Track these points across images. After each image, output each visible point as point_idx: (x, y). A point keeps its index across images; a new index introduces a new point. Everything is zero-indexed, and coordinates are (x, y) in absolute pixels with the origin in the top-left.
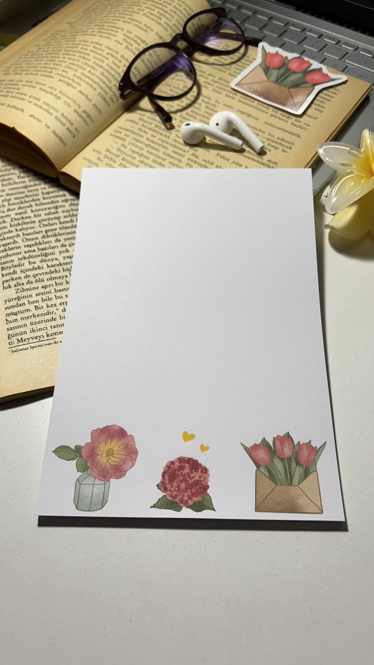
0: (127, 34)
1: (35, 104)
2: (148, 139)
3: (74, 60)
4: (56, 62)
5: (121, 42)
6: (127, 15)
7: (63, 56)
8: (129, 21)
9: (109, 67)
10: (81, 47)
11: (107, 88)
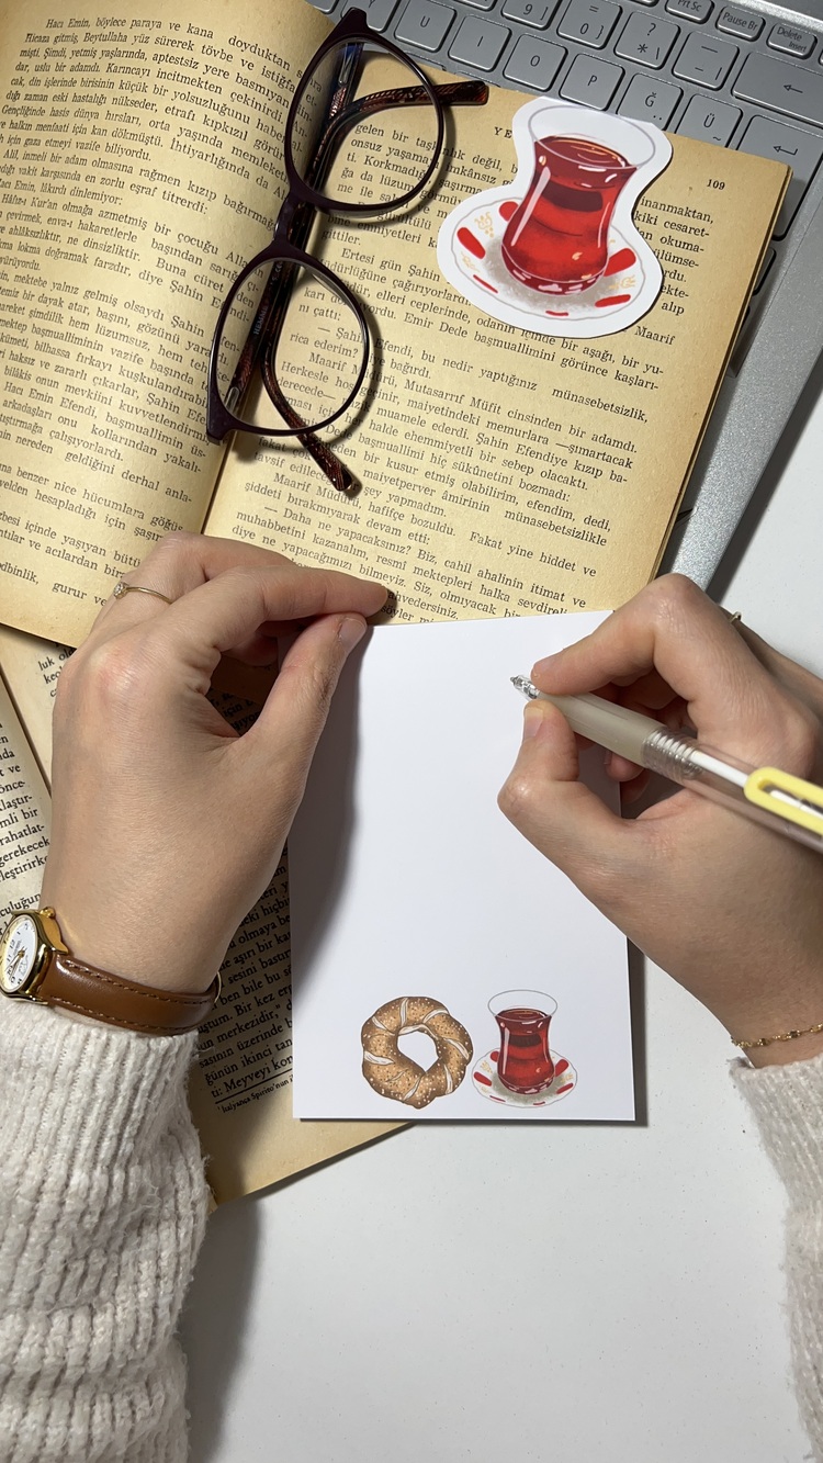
0: (160, 238)
1: (49, 550)
3: (72, 373)
4: (33, 383)
5: (156, 272)
6: (131, 153)
7: (40, 356)
8: (145, 182)
9: (160, 368)
10: (67, 314)
11: (176, 430)
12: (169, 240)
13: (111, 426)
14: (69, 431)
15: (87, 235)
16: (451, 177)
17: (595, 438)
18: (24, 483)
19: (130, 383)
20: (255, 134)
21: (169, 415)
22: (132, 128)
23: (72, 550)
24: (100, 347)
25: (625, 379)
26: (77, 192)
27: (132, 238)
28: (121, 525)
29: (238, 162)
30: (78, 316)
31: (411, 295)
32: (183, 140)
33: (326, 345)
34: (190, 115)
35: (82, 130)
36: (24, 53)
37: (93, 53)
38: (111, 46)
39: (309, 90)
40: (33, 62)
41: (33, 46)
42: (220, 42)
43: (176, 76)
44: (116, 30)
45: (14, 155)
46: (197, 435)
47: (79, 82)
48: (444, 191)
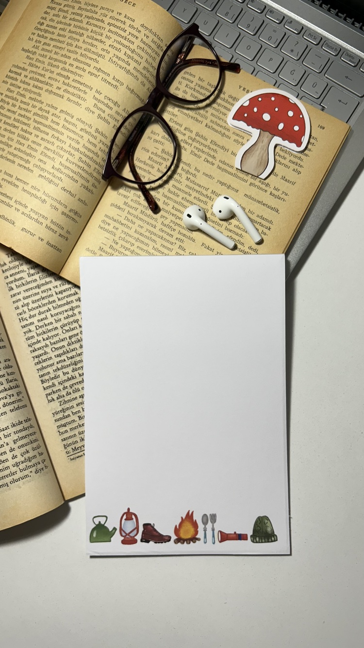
0: (97, 96)
1: (23, 213)
2: (135, 231)
3: (48, 142)
4: (29, 143)
5: (93, 109)
6: (91, 59)
7: (35, 132)
8: (95, 72)
9: (86, 148)
10: (50, 117)
11: (88, 175)
12: (101, 97)
13: (61, 167)
14: (42, 165)
15: (65, 87)
16: (219, 101)
17: (258, 216)
18: (17, 183)
19: (73, 151)
20: (144, 64)
21: (86, 168)
22: (93, 49)
23: (33, 215)
24: (62, 134)
25: (274, 195)
26: (64, 69)
27: (85, 93)
28: (57, 209)
29: (135, 73)
30: (55, 119)
31: (194, 144)
32: (114, 59)
33: (156, 154)
34: (119, 50)
35: (71, 45)
36: (48, 7)
37: (81, 16)
38: (90, 14)
39: (169, 53)
40: (52, 12)
41: (54, 6)
42: (137, 24)
43: (116, 33)
44: (93, 9)
45: (37, 48)
46: (96, 179)
47: (73, 25)
48: (214, 105)
